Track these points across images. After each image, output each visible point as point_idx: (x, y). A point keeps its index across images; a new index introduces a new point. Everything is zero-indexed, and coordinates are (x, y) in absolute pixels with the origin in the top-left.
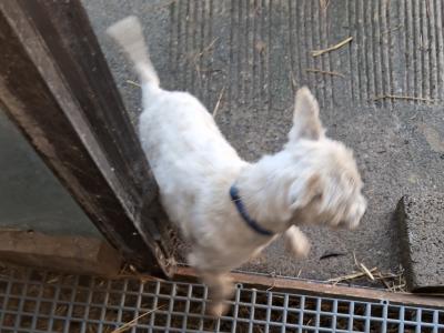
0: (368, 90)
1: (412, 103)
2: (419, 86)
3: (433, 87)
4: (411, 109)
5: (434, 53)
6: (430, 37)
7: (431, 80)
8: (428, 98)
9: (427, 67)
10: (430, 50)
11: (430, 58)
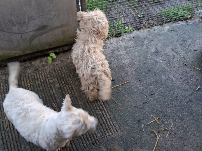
0: (88, 140)
1: (105, 138)
2: (105, 130)
3: (110, 128)
4: (106, 141)
5: (104, 115)
6: (101, 110)
7: (108, 126)
8: (110, 133)
9: (104, 121)
10: (103, 115)
11: (104, 117)
